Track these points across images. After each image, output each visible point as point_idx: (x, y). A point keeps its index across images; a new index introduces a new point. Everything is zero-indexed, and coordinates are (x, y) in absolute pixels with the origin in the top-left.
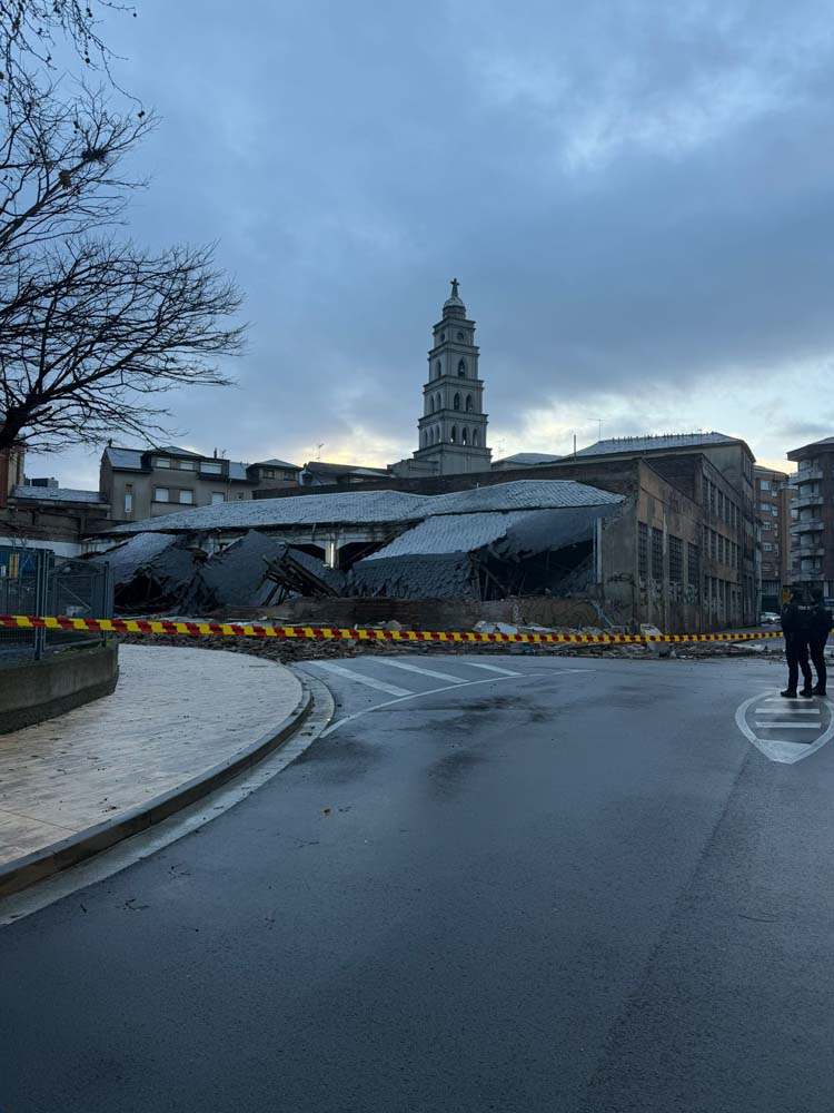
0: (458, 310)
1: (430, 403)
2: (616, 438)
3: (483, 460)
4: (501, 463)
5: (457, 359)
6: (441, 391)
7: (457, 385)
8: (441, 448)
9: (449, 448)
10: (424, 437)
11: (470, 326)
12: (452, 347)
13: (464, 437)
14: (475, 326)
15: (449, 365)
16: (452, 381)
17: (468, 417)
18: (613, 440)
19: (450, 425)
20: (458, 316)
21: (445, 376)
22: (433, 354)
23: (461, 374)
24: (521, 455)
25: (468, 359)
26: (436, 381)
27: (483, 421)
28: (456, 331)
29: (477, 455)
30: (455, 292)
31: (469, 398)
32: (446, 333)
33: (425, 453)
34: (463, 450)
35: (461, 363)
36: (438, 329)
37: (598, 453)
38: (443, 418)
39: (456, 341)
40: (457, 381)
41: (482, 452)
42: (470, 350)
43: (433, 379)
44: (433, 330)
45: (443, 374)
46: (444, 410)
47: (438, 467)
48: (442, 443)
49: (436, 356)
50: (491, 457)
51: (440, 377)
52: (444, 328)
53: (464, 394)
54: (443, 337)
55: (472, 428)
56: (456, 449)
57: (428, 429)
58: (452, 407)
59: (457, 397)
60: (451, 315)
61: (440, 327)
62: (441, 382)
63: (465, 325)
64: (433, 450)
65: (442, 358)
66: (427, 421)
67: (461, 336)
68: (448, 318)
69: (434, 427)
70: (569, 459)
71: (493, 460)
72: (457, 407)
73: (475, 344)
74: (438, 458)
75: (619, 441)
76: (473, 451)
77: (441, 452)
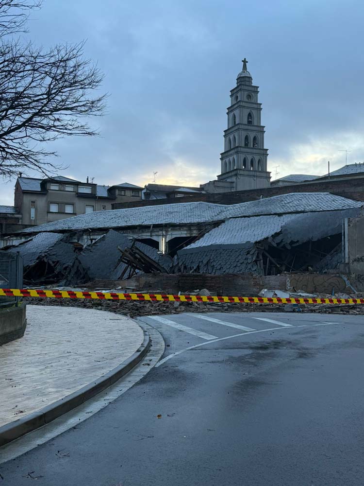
0: (247, 79)
1: (228, 142)
2: (358, 163)
3: (265, 180)
4: (278, 181)
5: (246, 112)
6: (236, 135)
7: (247, 130)
8: (236, 173)
9: (242, 172)
10: (224, 166)
11: (255, 90)
12: (243, 104)
13: (252, 164)
14: (259, 90)
15: (241, 116)
16: (242, 127)
17: (254, 151)
18: (356, 165)
19: (242, 156)
20: (247, 83)
21: (238, 124)
22: (230, 110)
23: (250, 123)
24: (291, 175)
25: (254, 112)
26: (232, 127)
27: (264, 153)
28: (246, 93)
29: (261, 177)
30: (245, 67)
31: (255, 138)
32: (239, 95)
33: (226, 176)
34: (251, 173)
35: (250, 115)
36: (234, 93)
37: (345, 173)
38: (237, 153)
39: (246, 100)
40: (246, 127)
41: (264, 175)
42: (255, 106)
43: (231, 126)
44: (230, 94)
45: (236, 123)
46: (237, 147)
47: (234, 185)
48: (236, 170)
49: (232, 111)
50: (270, 178)
51: (235, 125)
52: (237, 92)
53: (252, 136)
54: (237, 97)
55: (257, 158)
56: (246, 173)
57: (227, 160)
58: (243, 145)
59: (247, 138)
60: (243, 83)
61: (235, 91)
62: (236, 128)
63: (253, 89)
64: (230, 174)
65: (237, 112)
66: (226, 154)
67: (249, 96)
68: (240, 85)
69: (231, 158)
70: (325, 178)
71: (272, 180)
72: (246, 145)
73: (259, 102)
74: (234, 179)
75: (360, 165)
76: (258, 174)
77: (236, 175)
